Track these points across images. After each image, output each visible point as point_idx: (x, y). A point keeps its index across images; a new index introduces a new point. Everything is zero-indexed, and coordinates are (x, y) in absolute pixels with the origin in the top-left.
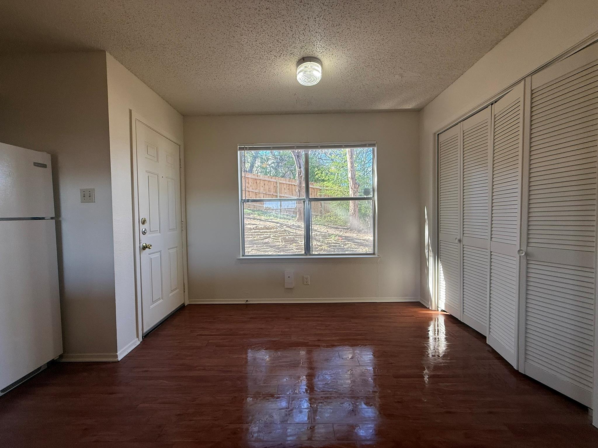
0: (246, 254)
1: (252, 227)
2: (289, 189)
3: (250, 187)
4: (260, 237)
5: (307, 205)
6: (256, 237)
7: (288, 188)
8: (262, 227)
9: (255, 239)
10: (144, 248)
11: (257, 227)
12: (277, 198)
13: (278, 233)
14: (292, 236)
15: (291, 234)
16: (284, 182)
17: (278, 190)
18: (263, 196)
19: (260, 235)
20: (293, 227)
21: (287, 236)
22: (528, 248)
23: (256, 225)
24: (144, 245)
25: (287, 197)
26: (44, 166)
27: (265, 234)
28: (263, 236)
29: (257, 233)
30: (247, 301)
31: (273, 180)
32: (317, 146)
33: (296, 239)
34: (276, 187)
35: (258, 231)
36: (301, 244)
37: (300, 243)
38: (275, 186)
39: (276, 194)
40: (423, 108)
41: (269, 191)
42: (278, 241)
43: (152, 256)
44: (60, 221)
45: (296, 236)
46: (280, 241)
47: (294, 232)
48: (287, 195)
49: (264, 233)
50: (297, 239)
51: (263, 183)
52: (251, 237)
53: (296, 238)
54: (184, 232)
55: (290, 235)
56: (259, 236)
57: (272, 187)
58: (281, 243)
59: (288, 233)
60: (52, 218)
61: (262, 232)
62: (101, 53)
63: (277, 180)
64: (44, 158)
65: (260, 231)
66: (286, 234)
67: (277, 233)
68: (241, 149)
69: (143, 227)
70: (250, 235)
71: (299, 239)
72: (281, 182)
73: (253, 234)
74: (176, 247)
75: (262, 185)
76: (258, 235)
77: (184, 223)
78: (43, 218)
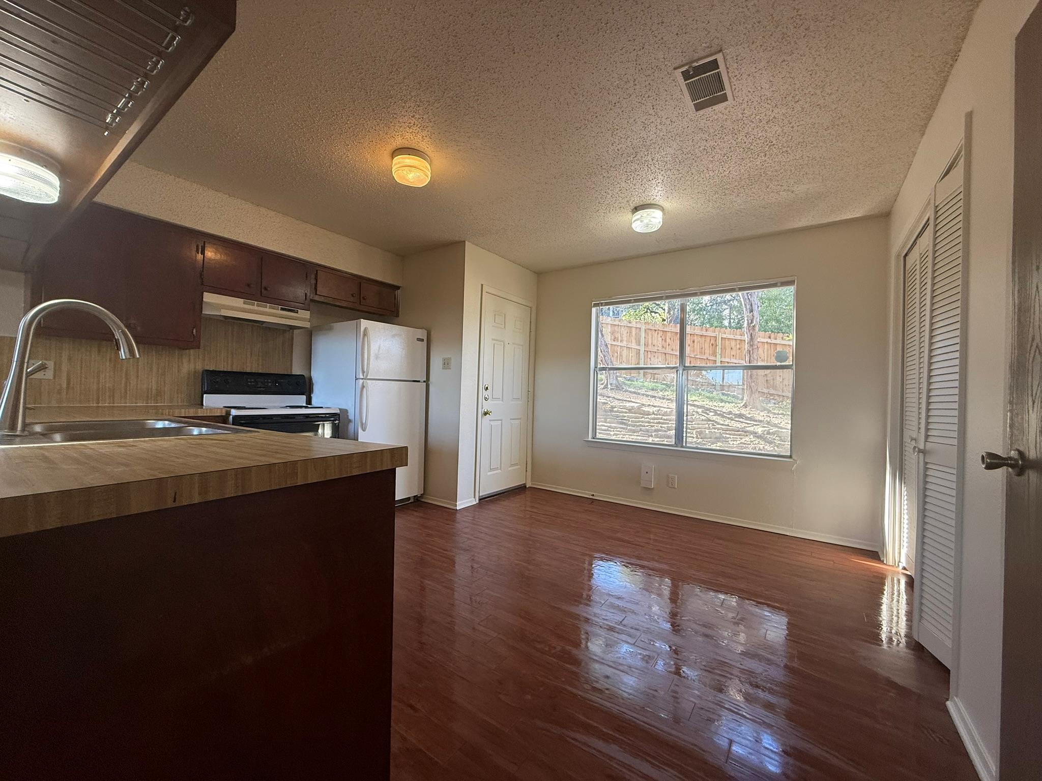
0: (598, 436)
1: (651, 411)
2: (740, 349)
3: (667, 346)
4: (661, 427)
5: (681, 376)
6: (654, 426)
7: (738, 346)
8: (667, 411)
9: (653, 428)
10: (486, 414)
11: (659, 410)
12: (715, 365)
13: (694, 423)
14: (718, 430)
15: (719, 426)
16: (732, 337)
17: (717, 351)
18: (690, 362)
19: (663, 423)
20: (728, 416)
21: (709, 428)
22: (926, 444)
23: (659, 408)
24: (486, 411)
25: (736, 363)
26: (422, 340)
27: (670, 423)
28: (666, 426)
29: (658, 421)
30: (593, 495)
31: (710, 333)
32: (696, 293)
33: (724, 435)
34: (714, 346)
35: (661, 417)
36: (733, 444)
37: (731, 443)
38: (712, 345)
39: (713, 358)
40: (891, 211)
41: (701, 353)
42: (691, 435)
43: (492, 423)
44: (429, 384)
45: (726, 431)
46: (695, 436)
47: (726, 423)
48: (736, 359)
49: (670, 421)
50: (728, 436)
51: (690, 339)
52: (647, 426)
53: (727, 434)
54: (531, 403)
55: (715, 429)
56: (661, 425)
57: (707, 345)
58: (695, 440)
59: (711, 425)
60: (424, 382)
61: (666, 420)
62: (462, 243)
63: (718, 334)
64: (422, 334)
65: (664, 417)
66: (707, 426)
67: (692, 422)
68: (596, 305)
69: (486, 393)
70: (646, 423)
71: (732, 436)
72: (725, 336)
73: (652, 421)
74: (520, 419)
75: (689, 342)
76: (659, 423)
77: (531, 394)
78: (419, 381)
